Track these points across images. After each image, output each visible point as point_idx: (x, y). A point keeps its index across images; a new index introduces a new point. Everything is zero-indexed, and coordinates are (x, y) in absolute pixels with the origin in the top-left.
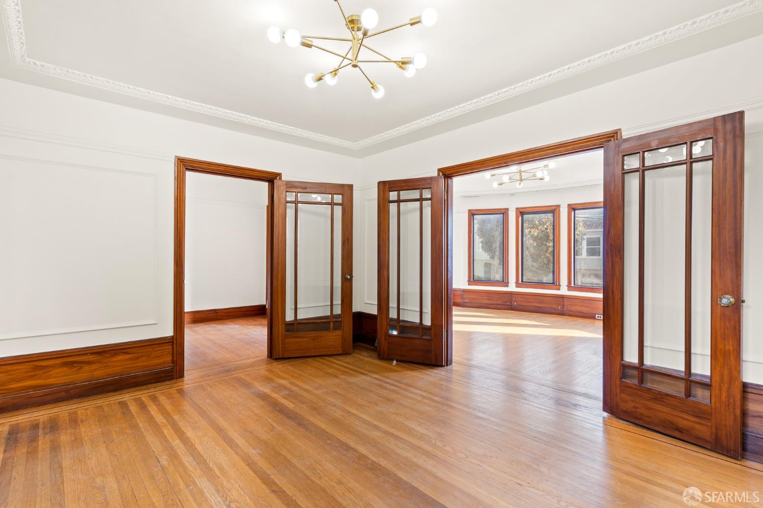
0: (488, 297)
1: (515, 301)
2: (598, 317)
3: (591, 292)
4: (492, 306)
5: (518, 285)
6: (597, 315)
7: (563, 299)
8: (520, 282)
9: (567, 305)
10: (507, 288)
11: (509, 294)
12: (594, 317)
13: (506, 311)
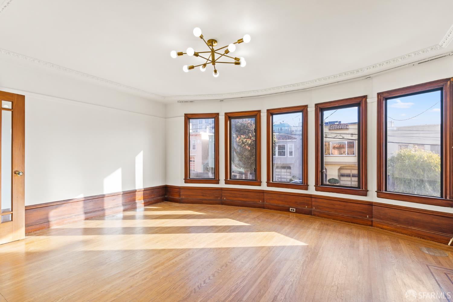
0: (202, 193)
1: (225, 196)
2: (292, 210)
3: (286, 188)
4: (206, 201)
5: (227, 182)
6: (291, 209)
7: (264, 194)
8: (229, 180)
9: (267, 199)
10: (218, 184)
11: (220, 191)
12: (288, 210)
13: (217, 205)
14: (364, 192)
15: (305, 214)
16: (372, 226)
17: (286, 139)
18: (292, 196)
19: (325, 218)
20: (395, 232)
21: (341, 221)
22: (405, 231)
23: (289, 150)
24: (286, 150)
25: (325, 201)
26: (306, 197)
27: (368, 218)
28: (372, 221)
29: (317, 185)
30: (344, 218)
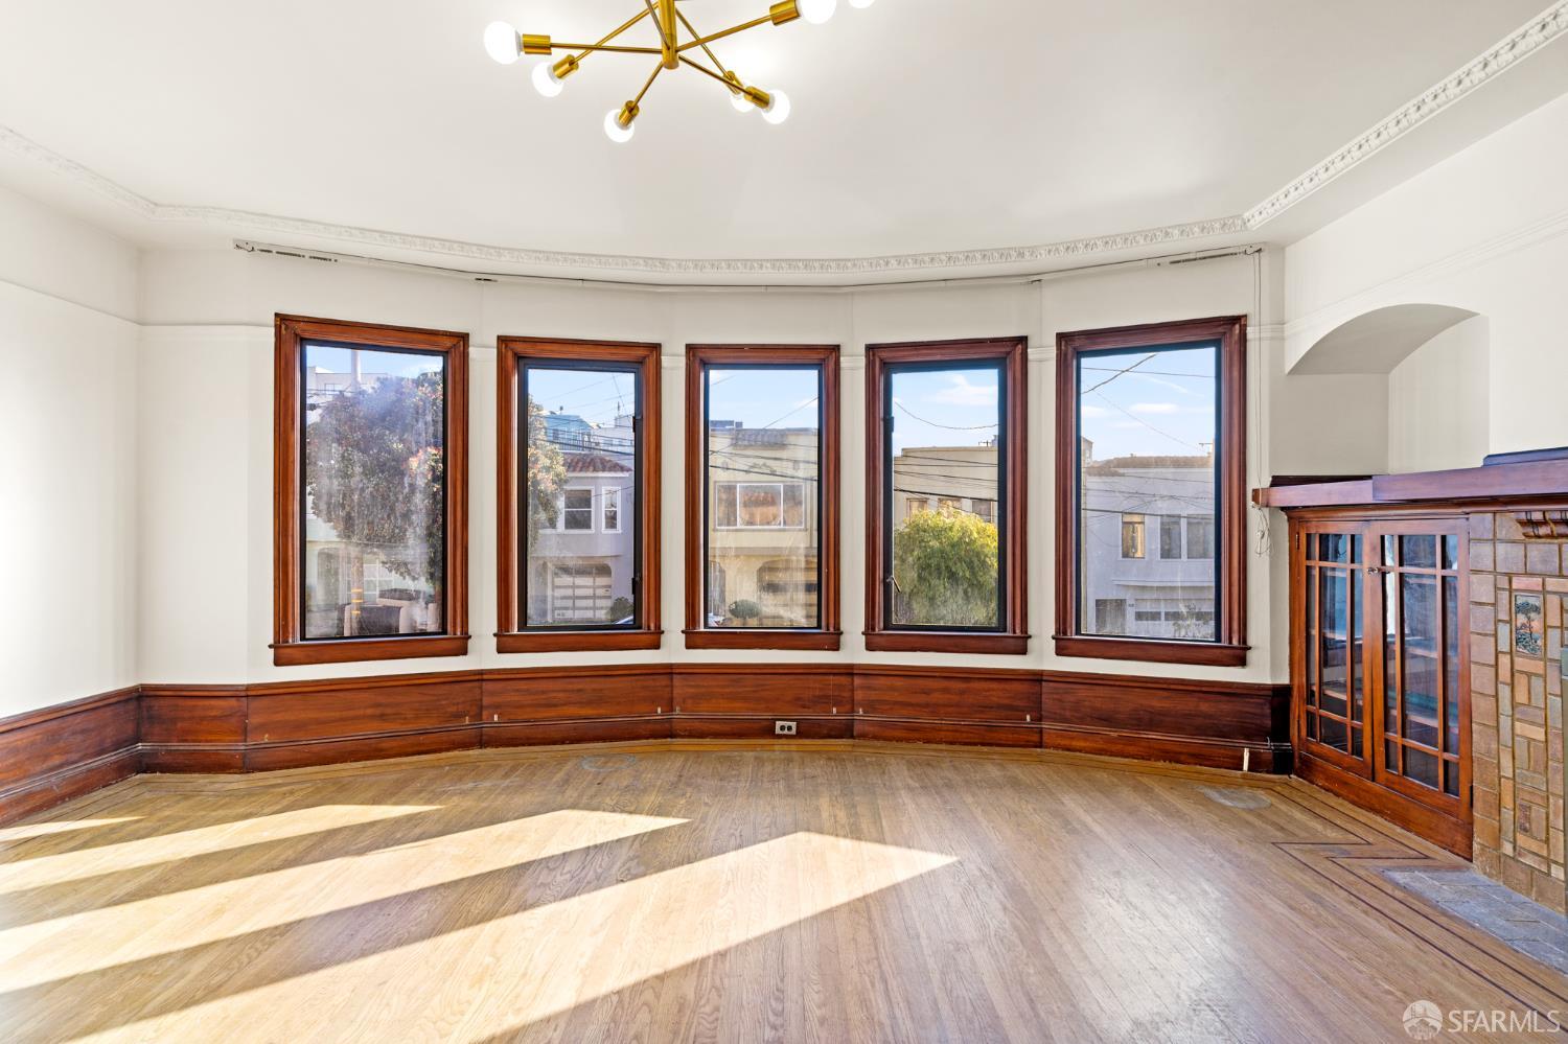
0: (378, 705)
1: (496, 707)
2: (782, 728)
5: (504, 646)
6: (779, 724)
7: (672, 680)
8: (515, 632)
9: (684, 701)
10: (461, 657)
11: (470, 685)
12: (769, 732)
13: (456, 753)
14: (1020, 642)
15: (829, 736)
16: (1041, 747)
17: (595, 470)
18: (784, 677)
19: (899, 740)
20: (1105, 755)
21: (952, 743)
22: (1131, 749)
23: (603, 510)
24: (593, 509)
25: (899, 682)
26: (834, 674)
27: (1028, 723)
28: (1041, 731)
29: (873, 629)
30: (956, 731)
